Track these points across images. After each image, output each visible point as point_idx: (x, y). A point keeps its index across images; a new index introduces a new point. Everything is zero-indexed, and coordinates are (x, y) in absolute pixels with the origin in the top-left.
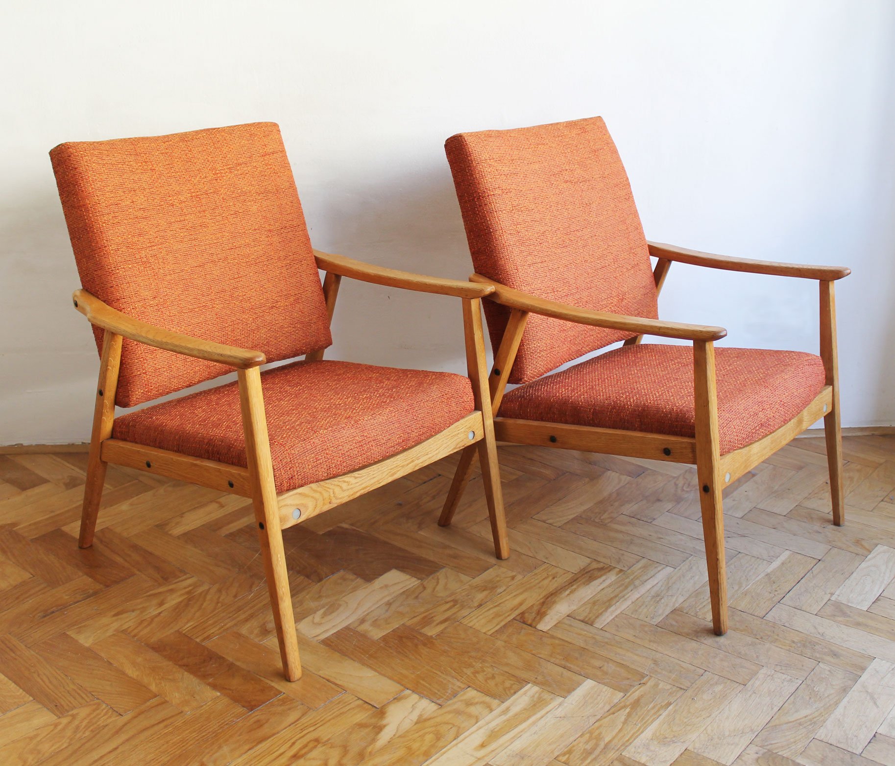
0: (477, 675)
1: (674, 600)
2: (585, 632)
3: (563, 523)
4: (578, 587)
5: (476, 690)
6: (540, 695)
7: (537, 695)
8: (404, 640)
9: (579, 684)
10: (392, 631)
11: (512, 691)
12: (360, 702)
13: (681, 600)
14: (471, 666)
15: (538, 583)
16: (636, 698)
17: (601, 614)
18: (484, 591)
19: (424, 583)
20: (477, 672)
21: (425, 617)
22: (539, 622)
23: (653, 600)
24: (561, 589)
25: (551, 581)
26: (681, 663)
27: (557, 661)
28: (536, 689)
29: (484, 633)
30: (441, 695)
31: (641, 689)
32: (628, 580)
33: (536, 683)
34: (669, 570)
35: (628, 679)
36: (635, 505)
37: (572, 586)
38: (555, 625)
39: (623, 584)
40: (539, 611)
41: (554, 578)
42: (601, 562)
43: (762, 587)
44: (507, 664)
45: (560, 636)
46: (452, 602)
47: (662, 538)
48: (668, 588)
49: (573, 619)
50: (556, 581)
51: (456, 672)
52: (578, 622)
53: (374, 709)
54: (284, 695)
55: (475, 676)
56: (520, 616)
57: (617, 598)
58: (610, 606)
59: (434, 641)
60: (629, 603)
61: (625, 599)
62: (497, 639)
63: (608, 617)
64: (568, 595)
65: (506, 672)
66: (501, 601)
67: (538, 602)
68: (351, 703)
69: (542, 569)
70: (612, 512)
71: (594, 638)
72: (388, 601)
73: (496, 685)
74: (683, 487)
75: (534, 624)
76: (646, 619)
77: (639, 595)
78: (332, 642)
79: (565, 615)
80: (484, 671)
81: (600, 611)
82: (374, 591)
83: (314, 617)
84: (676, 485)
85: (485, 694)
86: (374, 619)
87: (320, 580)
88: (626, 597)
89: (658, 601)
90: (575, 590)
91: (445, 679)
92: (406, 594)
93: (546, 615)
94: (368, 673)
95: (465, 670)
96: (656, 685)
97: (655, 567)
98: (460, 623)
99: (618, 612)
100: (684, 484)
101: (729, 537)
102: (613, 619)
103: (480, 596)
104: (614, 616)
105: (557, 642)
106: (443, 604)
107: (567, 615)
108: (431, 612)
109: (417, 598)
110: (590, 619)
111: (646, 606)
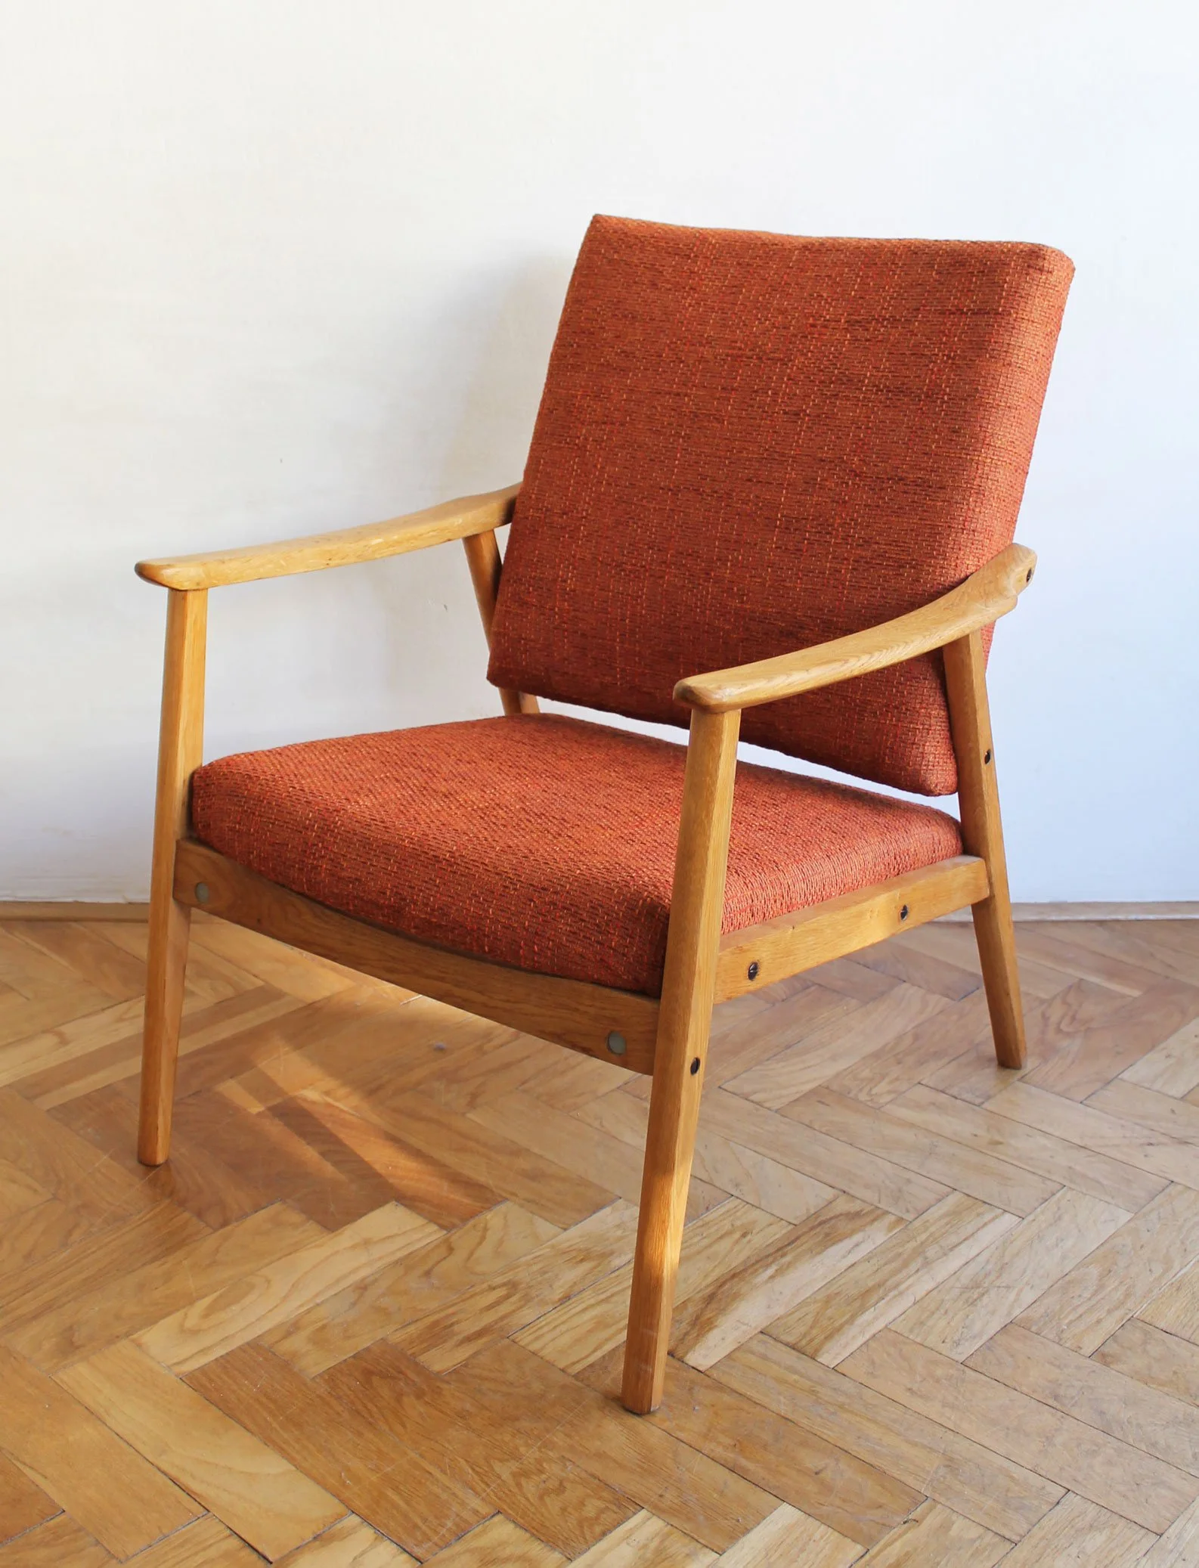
0: (523, 1481)
1: (1012, 1296)
2: (796, 1377)
3: (786, 1101)
4: (797, 1259)
5: (514, 1522)
6: (662, 1542)
7: (653, 1545)
8: (375, 1380)
9: (760, 1517)
10: (354, 1357)
11: (598, 1529)
12: (234, 1542)
13: (1029, 1297)
14: (515, 1456)
15: (710, 1246)
16: (892, 1561)
17: (838, 1330)
18: (582, 1261)
19: (454, 1238)
20: (525, 1474)
21: (436, 1323)
22: (690, 1348)
23: (965, 1296)
24: (757, 1262)
25: (737, 1242)
26: (1013, 1467)
27: (719, 1452)
28: (656, 1525)
29: (563, 1370)
30: (428, 1531)
31: (909, 1535)
32: (913, 1244)
33: (658, 1510)
34: (1008, 1220)
35: (880, 1507)
36: (949, 1063)
37: (782, 1256)
38: (729, 1356)
39: (900, 1254)
40: (697, 1318)
41: (744, 1235)
42: (858, 1198)
44: (600, 1456)
45: (735, 1385)
46: (505, 1288)
47: (1001, 1143)
48: (1002, 1268)
49: (772, 1342)
50: (749, 1241)
51: (477, 1473)
52: (784, 1348)
53: (261, 1563)
54: (63, 1517)
55: (519, 1485)
57: (881, 1291)
58: (863, 1309)
59: (445, 1386)
60: (906, 1302)
61: (901, 1294)
62: (588, 1386)
63: (854, 1337)
64: (772, 1277)
65: (593, 1476)
67: (700, 1295)
68: (211, 1545)
69: (724, 1210)
70: (897, 1079)
71: (813, 1392)
72: (363, 1279)
73: (564, 1510)
74: (1059, 1024)
75: (679, 1353)
76: (942, 1348)
77: (932, 1285)
78: (211, 1381)
79: (756, 1328)
80: (541, 1471)
81: (837, 1324)
82: (337, 1252)
83: (186, 1314)
84: (1045, 1018)
85: (533, 1535)
86: (320, 1324)
87: (225, 1224)
88: (902, 1287)
89: (976, 1300)
90: (789, 1265)
91: (446, 1488)
92: (406, 1263)
93: (711, 1329)
94: (273, 1465)
95: (498, 1467)
96: (945, 1527)
97: (978, 1215)
98: (513, 1341)
99: (880, 1325)
100: (1063, 1017)
101: (1151, 1144)
102: (866, 1343)
103: (570, 1275)
104: (867, 1336)
105: (726, 1398)
106: (482, 1292)
107: (759, 1330)
108: (450, 1311)
109: (428, 1273)
110: (812, 1340)
111: (946, 1312)
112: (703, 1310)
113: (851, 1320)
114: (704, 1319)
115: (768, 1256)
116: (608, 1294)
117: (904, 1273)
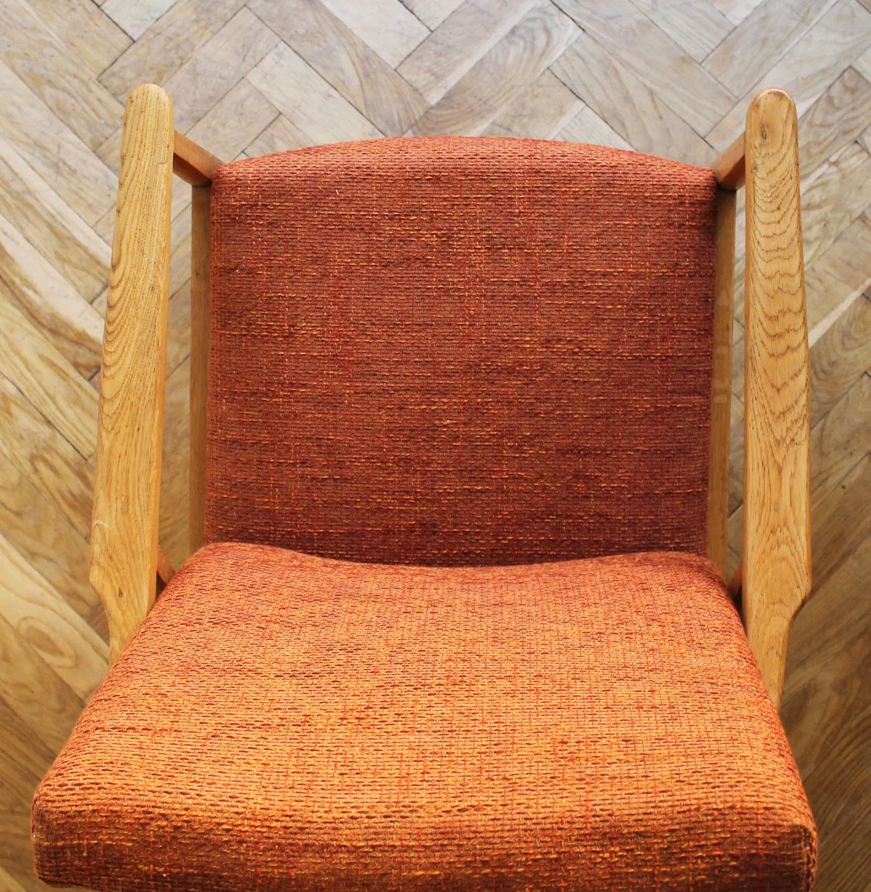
1: (69, 146)
4: (15, 274)
13: (70, 136)
21: (71, 506)
23: (66, 175)
32: (8, 197)
37: (13, 283)
39: (18, 208)
43: (56, 16)
46: (36, 463)
48: (39, 146)
49: (100, 298)
56: (82, 370)
60: (69, 213)
61: (59, 213)
64: (36, 292)
66: (42, 392)
67: (50, 339)
72: (23, 557)
79: (87, 307)
81: (86, 256)
86: (69, 578)
88: (53, 212)
89: (70, 169)
90: (22, 279)
93: (86, 335)
98: (90, 456)
99: (89, 231)
106: (41, 479)
107: (89, 306)
108: (58, 496)
109: (18, 514)
110: (101, 274)
111: (81, 189)
112: (66, 338)
113: (85, 249)
114: (75, 338)
115: (13, 293)
116: (46, 398)
117: (39, 209)
